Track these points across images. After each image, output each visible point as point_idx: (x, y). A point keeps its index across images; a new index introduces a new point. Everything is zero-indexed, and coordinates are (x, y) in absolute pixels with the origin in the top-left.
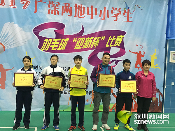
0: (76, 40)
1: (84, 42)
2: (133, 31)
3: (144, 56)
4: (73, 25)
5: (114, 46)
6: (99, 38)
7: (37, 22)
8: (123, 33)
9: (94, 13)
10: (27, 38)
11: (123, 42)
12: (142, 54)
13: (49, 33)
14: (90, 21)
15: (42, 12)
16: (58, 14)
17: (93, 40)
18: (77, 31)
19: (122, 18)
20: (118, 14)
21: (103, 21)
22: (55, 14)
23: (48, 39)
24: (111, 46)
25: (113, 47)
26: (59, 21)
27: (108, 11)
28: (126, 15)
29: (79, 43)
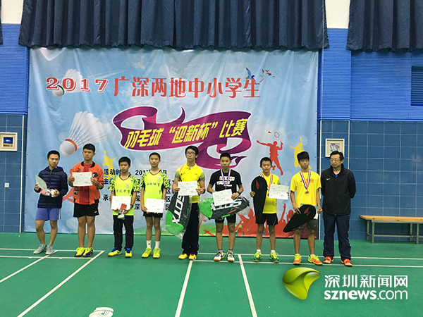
0: (174, 130)
1: (186, 132)
2: (261, 111)
3: (281, 149)
4: (168, 108)
5: (232, 135)
6: (207, 124)
7: (117, 108)
8: (246, 115)
9: (199, 89)
10: (105, 132)
11: (246, 128)
12: (279, 145)
13: (135, 122)
14: (193, 101)
15: (124, 94)
16: (147, 95)
17: (199, 128)
18: (175, 118)
19: (243, 93)
20: (237, 87)
21: (213, 99)
22: (143, 95)
23: (134, 131)
24: (227, 135)
25: (230, 137)
26: (148, 104)
27: (220, 84)
28: (249, 87)
29: (178, 135)
